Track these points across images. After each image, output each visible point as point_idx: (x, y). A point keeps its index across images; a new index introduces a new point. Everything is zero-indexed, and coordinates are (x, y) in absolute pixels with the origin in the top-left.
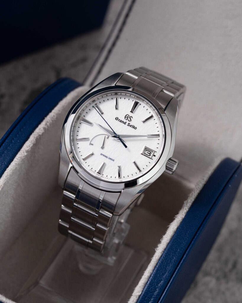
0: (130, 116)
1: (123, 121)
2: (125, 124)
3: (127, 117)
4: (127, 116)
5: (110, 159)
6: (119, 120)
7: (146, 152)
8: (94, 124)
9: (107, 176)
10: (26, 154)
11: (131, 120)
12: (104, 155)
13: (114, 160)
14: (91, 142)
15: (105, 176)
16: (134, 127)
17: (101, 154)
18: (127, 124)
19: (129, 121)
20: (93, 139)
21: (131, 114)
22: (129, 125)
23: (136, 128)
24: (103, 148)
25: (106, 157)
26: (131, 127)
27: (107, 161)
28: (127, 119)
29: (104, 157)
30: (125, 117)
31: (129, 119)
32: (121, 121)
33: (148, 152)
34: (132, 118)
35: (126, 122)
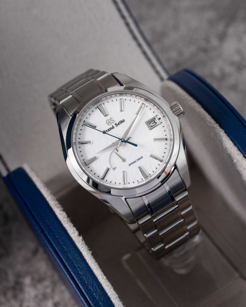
0: (109, 119)
1: (110, 129)
2: (114, 128)
3: (108, 123)
4: (108, 121)
5: (139, 159)
6: (107, 131)
7: (151, 125)
8: (97, 155)
9: (153, 172)
10: (81, 238)
11: (114, 121)
12: (132, 163)
13: (142, 157)
14: (112, 168)
15: (151, 173)
16: (122, 122)
17: (130, 165)
18: (115, 126)
19: (113, 123)
20: (110, 165)
21: (108, 118)
22: (117, 125)
23: (124, 121)
24: (124, 160)
25: (135, 162)
26: (120, 123)
27: (138, 164)
28: (111, 124)
29: (133, 164)
30: (108, 124)
31: (111, 122)
32: (109, 129)
33: (152, 123)
34: (112, 118)
35: (113, 126)
